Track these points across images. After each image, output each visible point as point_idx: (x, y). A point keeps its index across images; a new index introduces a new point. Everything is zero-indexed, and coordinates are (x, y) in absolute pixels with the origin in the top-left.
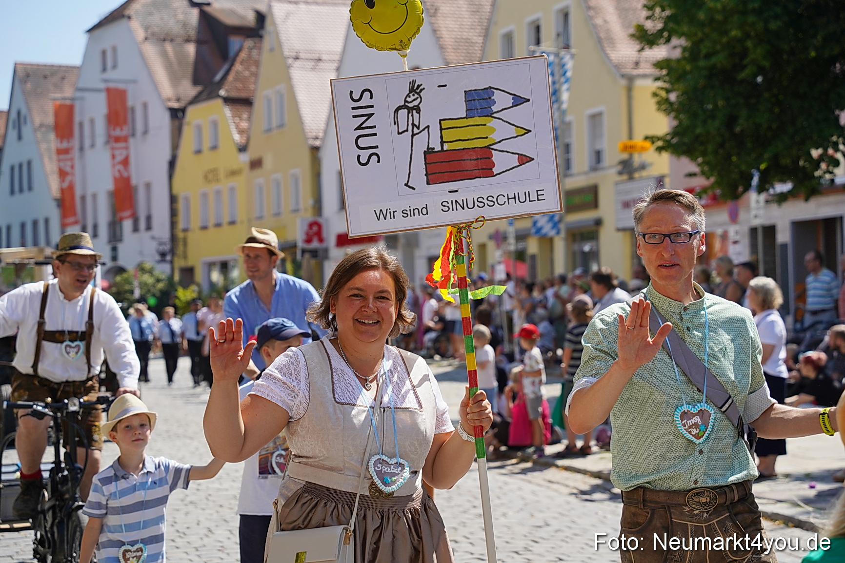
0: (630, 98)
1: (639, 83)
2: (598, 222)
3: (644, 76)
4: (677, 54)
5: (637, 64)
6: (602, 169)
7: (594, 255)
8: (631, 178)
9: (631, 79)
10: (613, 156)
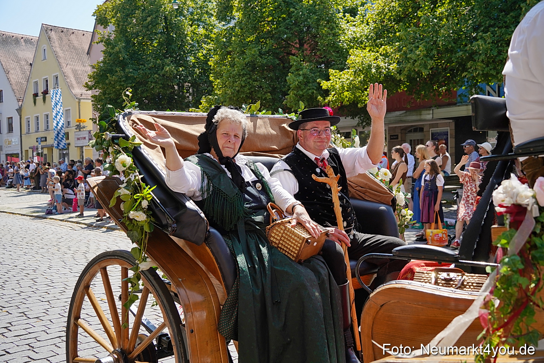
0: (79, 105)
1: (82, 101)
2: (69, 144)
3: (84, 99)
4: (97, 94)
5: (82, 95)
6: (70, 127)
7: (68, 154)
8: (80, 131)
9: (80, 99)
10: (73, 123)
